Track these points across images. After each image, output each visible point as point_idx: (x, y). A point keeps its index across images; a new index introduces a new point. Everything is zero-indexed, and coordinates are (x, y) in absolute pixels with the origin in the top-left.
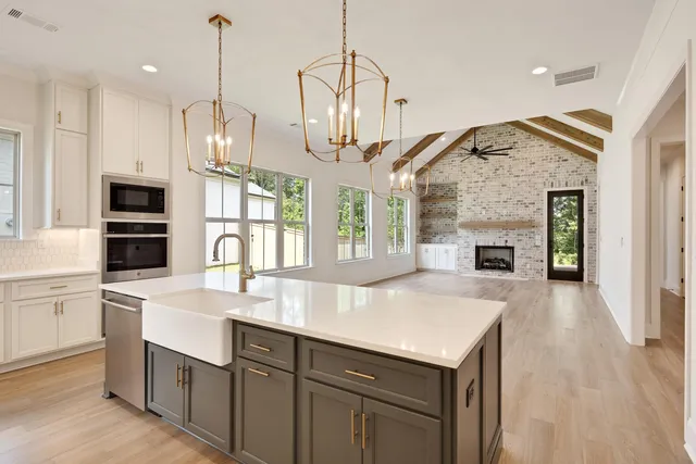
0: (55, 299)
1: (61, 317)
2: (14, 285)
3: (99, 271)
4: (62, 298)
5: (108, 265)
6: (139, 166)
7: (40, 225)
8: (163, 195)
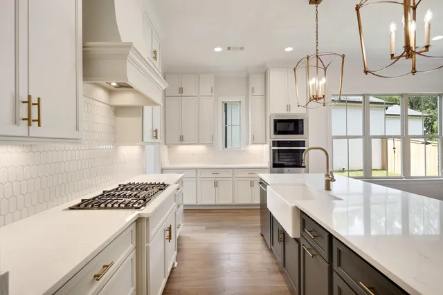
0: (250, 179)
1: (253, 188)
2: (236, 170)
3: (269, 167)
4: (253, 179)
5: (273, 164)
6: (288, 107)
7: (248, 144)
8: (303, 123)
